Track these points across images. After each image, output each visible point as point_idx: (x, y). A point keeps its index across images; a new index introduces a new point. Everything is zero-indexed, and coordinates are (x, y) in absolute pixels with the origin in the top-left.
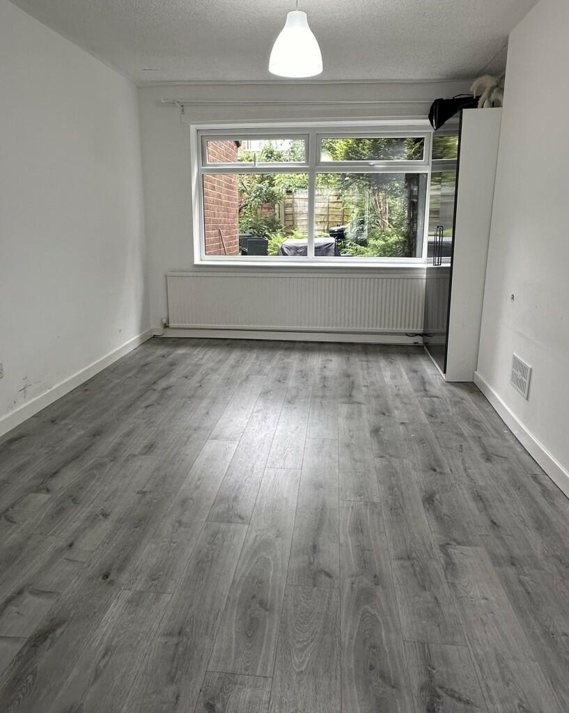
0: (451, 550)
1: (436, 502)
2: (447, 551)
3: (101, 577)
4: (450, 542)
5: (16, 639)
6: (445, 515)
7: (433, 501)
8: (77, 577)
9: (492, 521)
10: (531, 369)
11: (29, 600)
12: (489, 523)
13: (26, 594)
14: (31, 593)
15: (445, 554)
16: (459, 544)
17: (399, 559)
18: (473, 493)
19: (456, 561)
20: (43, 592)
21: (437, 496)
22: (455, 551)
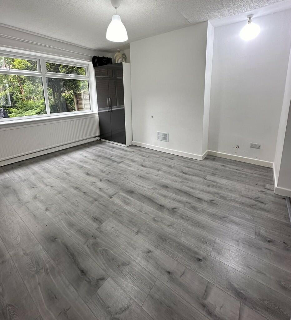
3: (200, 262)
5: (241, 310)
8: (198, 273)
10: (168, 134)
11: (211, 300)
13: (206, 302)
14: (205, 299)
20: (206, 291)
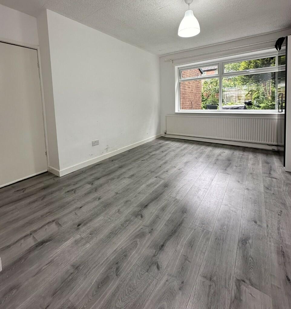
0: (243, 287)
1: (248, 244)
2: (240, 286)
3: (78, 225)
4: (245, 280)
6: (250, 257)
7: (246, 243)
8: (71, 222)
9: (287, 276)
11: (53, 225)
12: (284, 277)
14: (56, 223)
15: (237, 288)
16: (252, 285)
17: (204, 277)
18: (278, 248)
19: (243, 298)
21: (250, 241)
22: (246, 289)
